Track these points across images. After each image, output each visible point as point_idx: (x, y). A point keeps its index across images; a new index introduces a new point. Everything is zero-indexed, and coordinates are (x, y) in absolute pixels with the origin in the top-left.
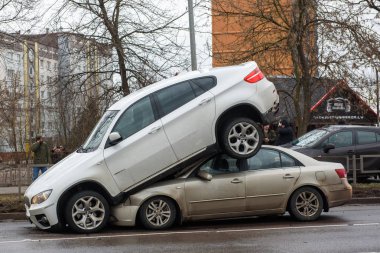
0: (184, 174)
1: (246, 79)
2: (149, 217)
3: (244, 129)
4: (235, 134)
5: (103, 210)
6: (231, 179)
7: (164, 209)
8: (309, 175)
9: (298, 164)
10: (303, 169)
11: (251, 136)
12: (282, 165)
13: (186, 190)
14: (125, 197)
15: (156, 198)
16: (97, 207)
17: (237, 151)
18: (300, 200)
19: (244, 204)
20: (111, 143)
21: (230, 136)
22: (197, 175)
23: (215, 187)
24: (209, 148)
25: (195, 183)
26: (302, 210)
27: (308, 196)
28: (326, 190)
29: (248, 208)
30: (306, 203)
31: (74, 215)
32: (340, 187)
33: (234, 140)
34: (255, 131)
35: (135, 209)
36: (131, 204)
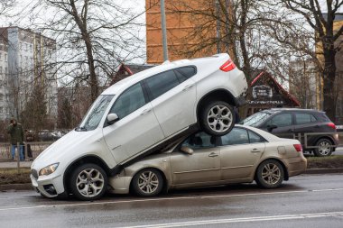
0: (169, 149)
1: (221, 69)
2: (141, 186)
3: (221, 110)
4: (213, 115)
5: (102, 180)
6: (208, 153)
7: (153, 179)
8: (272, 149)
9: (263, 140)
10: (267, 144)
11: (226, 116)
12: (249, 141)
13: (171, 163)
14: (120, 169)
15: (146, 170)
16: (97, 178)
17: (214, 129)
18: (265, 171)
19: (219, 174)
20: (109, 123)
21: (209, 117)
22: (179, 150)
23: (195, 160)
24: (191, 127)
25: (179, 157)
26: (267, 179)
27: (271, 167)
28: (286, 162)
29: (222, 178)
30: (270, 173)
31: (78, 185)
32: (298, 160)
33: (211, 120)
34: (229, 112)
35: (129, 179)
36: (125, 175)
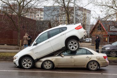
0: (56, 54)
1: (75, 28)
2: (45, 66)
3: (74, 43)
4: (71, 44)
5: (31, 63)
6: (70, 57)
7: (50, 64)
8: (94, 57)
9: (92, 54)
10: (93, 55)
11: (76, 45)
12: (87, 54)
13: (56, 59)
14: (38, 60)
15: (47, 61)
16: (30, 62)
17: (71, 49)
18: (91, 64)
19: (73, 64)
21: (69, 45)
22: (60, 55)
23: (65, 58)
24: (63, 48)
25: (60, 57)
26: (91, 67)
27: (94, 63)
28: (99, 62)
30: (93, 65)
31: (23, 64)
32: (104, 62)
34: (77, 44)
35: (41, 63)
